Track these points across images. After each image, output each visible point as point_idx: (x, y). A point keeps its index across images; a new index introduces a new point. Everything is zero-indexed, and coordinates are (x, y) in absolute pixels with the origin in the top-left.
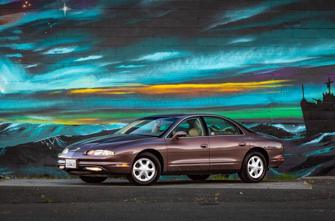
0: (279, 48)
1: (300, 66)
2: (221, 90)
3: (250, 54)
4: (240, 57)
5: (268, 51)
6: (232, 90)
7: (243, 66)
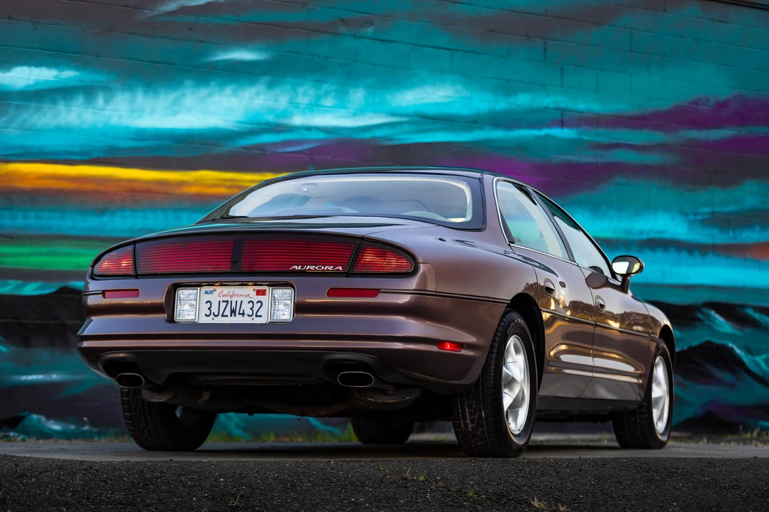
0: (326, 87)
1: (374, 138)
2: (186, 190)
3: (258, 94)
4: (234, 102)
5: (301, 90)
6: (214, 191)
7: (241, 128)
